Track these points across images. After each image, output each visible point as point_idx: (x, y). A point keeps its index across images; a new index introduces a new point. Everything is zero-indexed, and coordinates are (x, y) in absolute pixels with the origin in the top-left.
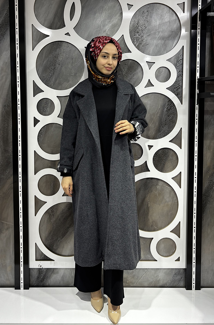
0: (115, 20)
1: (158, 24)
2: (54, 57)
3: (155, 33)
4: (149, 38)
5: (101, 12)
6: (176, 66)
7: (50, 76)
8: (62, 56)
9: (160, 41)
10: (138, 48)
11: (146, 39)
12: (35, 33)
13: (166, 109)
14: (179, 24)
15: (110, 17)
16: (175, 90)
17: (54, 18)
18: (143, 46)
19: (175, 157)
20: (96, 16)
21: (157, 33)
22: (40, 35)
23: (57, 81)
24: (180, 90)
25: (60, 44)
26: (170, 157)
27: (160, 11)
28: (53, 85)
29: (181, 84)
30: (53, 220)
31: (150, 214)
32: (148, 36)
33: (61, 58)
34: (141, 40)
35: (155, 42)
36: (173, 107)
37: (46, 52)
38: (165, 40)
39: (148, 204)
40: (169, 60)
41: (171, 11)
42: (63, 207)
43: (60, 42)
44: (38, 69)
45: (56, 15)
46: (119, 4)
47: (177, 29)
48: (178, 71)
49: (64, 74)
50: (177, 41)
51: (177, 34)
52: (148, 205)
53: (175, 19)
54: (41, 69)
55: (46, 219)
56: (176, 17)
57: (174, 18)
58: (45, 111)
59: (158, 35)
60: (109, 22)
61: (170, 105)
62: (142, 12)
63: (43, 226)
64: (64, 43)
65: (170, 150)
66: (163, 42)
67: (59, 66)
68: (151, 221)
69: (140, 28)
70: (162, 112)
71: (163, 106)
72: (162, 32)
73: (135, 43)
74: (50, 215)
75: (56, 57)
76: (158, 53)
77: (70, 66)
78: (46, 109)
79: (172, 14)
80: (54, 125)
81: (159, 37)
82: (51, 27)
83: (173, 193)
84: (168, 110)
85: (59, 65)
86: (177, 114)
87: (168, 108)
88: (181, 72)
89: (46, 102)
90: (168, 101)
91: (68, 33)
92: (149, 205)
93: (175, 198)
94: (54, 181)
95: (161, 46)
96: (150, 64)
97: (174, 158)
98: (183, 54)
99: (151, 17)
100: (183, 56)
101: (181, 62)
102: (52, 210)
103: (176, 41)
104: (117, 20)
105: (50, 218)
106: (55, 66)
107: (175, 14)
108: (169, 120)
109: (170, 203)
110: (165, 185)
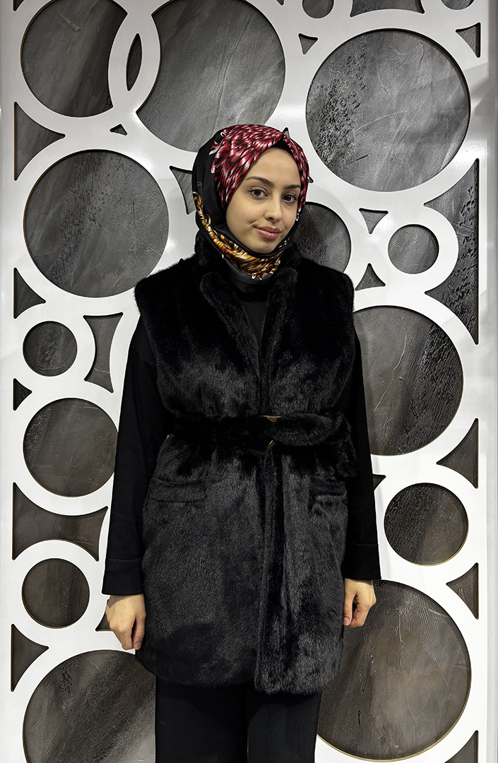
0: (262, 87)
1: (395, 93)
2: (79, 200)
3: (386, 122)
4: (368, 137)
5: (219, 62)
6: (454, 221)
7: (65, 256)
8: (102, 196)
9: (402, 146)
10: (333, 166)
11: (359, 139)
12: (22, 130)
13: (425, 356)
14: (462, 93)
15: (248, 77)
16: (454, 297)
17: (81, 85)
18: (349, 162)
19: (458, 513)
20: (205, 74)
21: (393, 122)
22: (39, 135)
23: (87, 271)
24: (468, 298)
25: (97, 160)
26: (441, 515)
27: (401, 55)
28: (75, 282)
29: (472, 280)
30: (67, 704)
31: (377, 700)
32: (367, 129)
33: (100, 203)
34: (343, 143)
35: (388, 148)
36: (447, 353)
37: (56, 182)
38: (420, 143)
39: (370, 665)
40: (432, 204)
41: (438, 52)
42: (97, 665)
43: (95, 155)
44: (29, 235)
45: (84, 75)
46: (273, 36)
47: (456, 108)
48: (463, 238)
49: (108, 247)
50: (457, 146)
51: (458, 125)
52: (369, 670)
53: (450, 78)
54: (38, 234)
55: (46, 703)
56: (454, 70)
57: (448, 75)
58: (49, 361)
59: (396, 128)
60: (245, 90)
61: (439, 344)
62: (345, 58)
63: (35, 722)
64: (109, 155)
65: (439, 492)
66: (412, 148)
67: (92, 225)
68: (379, 723)
69: (339, 106)
70: (414, 366)
71: (417, 350)
72: (409, 119)
73: (326, 152)
74: (58, 690)
75: (86, 198)
76: (398, 181)
77: (125, 225)
78: (53, 354)
79: (441, 62)
80: (75, 406)
81: (398, 134)
82: (71, 110)
83: (450, 633)
84: (433, 361)
85: (94, 221)
86: (462, 375)
87: (431, 354)
88: (472, 241)
89: (51, 335)
90: (433, 333)
91: (120, 126)
92: (374, 670)
93: (460, 650)
94: (73, 581)
95: (405, 161)
96: (373, 216)
97: (455, 518)
98: (477, 185)
99: (374, 73)
100: (477, 191)
101: (473, 211)
102: (63, 674)
103: (453, 145)
104: (267, 85)
105: (57, 700)
106: (81, 225)
107: (448, 63)
108: (434, 393)
109: (443, 667)
110: (424, 605)
